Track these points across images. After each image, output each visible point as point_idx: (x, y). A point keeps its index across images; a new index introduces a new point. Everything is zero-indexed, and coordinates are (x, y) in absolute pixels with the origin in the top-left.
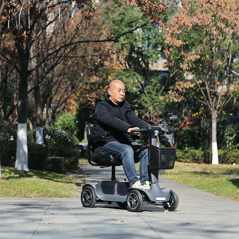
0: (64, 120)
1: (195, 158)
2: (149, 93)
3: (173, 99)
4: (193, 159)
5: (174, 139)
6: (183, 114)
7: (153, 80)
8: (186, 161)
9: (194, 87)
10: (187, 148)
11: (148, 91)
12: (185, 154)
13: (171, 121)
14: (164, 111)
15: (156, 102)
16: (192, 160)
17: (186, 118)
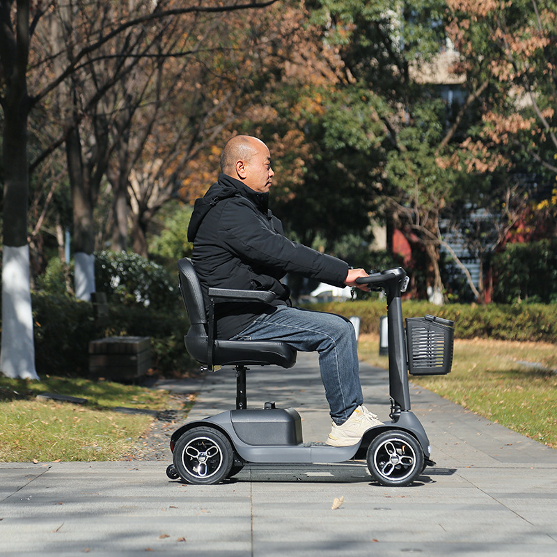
0: (178, 230)
1: (543, 327)
2: (409, 148)
3: (474, 165)
4: (536, 329)
5: (481, 274)
6: (506, 206)
7: (420, 112)
8: (516, 336)
9: (533, 128)
10: (520, 301)
11: (407, 142)
12: (514, 318)
13: (474, 225)
14: (453, 199)
15: (428, 175)
16: (534, 334)
17: (514, 217)
